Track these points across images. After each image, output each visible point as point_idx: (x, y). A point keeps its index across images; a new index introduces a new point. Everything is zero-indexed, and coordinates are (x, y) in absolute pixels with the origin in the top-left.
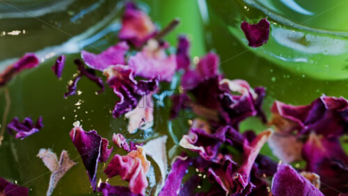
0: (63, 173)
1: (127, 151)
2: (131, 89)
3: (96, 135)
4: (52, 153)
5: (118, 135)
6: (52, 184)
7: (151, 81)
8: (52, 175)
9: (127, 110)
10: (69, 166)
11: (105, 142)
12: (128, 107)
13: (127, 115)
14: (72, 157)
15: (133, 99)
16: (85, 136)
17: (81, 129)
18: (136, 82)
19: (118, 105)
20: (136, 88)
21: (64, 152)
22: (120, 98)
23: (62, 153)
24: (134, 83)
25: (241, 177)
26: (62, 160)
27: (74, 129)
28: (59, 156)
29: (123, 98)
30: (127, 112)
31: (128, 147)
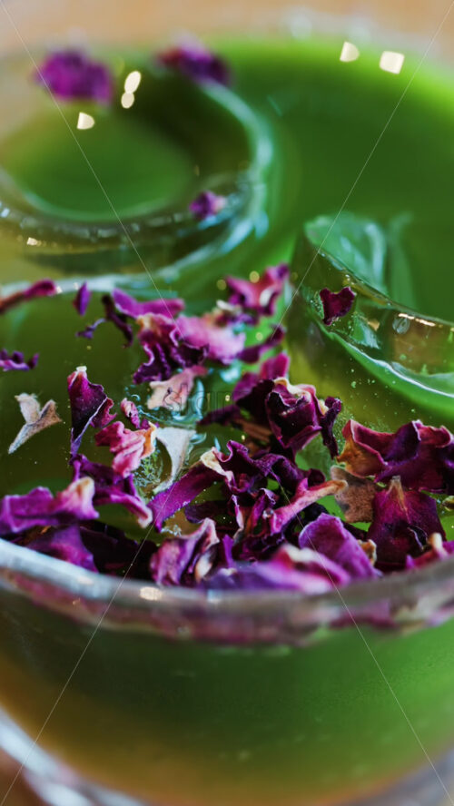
0: (41, 428)
1: (134, 425)
2: (167, 351)
3: (100, 393)
4: (35, 401)
5: (130, 402)
6: (21, 437)
7: (197, 348)
8: (25, 426)
9: (154, 377)
10: (50, 421)
11: (108, 403)
12: (156, 375)
13: (152, 384)
14: (59, 411)
15: (166, 366)
16: (86, 387)
17: (85, 376)
18: (176, 344)
19: (144, 367)
20: (174, 351)
21: (51, 403)
22: (149, 358)
23: (48, 403)
24: (172, 344)
25: (275, 517)
26: (46, 412)
27: (77, 374)
28: (42, 405)
29: (152, 359)
30: (153, 380)
31: (137, 422)
